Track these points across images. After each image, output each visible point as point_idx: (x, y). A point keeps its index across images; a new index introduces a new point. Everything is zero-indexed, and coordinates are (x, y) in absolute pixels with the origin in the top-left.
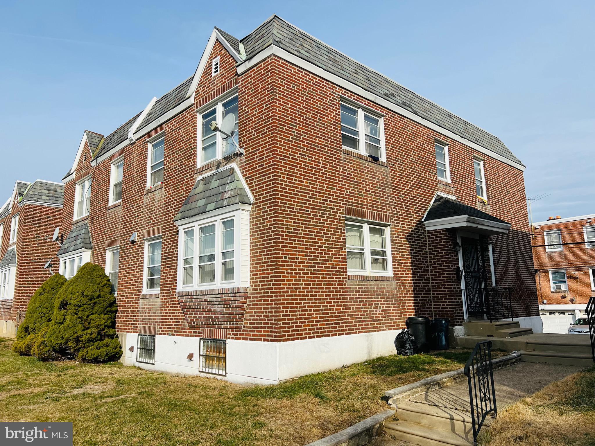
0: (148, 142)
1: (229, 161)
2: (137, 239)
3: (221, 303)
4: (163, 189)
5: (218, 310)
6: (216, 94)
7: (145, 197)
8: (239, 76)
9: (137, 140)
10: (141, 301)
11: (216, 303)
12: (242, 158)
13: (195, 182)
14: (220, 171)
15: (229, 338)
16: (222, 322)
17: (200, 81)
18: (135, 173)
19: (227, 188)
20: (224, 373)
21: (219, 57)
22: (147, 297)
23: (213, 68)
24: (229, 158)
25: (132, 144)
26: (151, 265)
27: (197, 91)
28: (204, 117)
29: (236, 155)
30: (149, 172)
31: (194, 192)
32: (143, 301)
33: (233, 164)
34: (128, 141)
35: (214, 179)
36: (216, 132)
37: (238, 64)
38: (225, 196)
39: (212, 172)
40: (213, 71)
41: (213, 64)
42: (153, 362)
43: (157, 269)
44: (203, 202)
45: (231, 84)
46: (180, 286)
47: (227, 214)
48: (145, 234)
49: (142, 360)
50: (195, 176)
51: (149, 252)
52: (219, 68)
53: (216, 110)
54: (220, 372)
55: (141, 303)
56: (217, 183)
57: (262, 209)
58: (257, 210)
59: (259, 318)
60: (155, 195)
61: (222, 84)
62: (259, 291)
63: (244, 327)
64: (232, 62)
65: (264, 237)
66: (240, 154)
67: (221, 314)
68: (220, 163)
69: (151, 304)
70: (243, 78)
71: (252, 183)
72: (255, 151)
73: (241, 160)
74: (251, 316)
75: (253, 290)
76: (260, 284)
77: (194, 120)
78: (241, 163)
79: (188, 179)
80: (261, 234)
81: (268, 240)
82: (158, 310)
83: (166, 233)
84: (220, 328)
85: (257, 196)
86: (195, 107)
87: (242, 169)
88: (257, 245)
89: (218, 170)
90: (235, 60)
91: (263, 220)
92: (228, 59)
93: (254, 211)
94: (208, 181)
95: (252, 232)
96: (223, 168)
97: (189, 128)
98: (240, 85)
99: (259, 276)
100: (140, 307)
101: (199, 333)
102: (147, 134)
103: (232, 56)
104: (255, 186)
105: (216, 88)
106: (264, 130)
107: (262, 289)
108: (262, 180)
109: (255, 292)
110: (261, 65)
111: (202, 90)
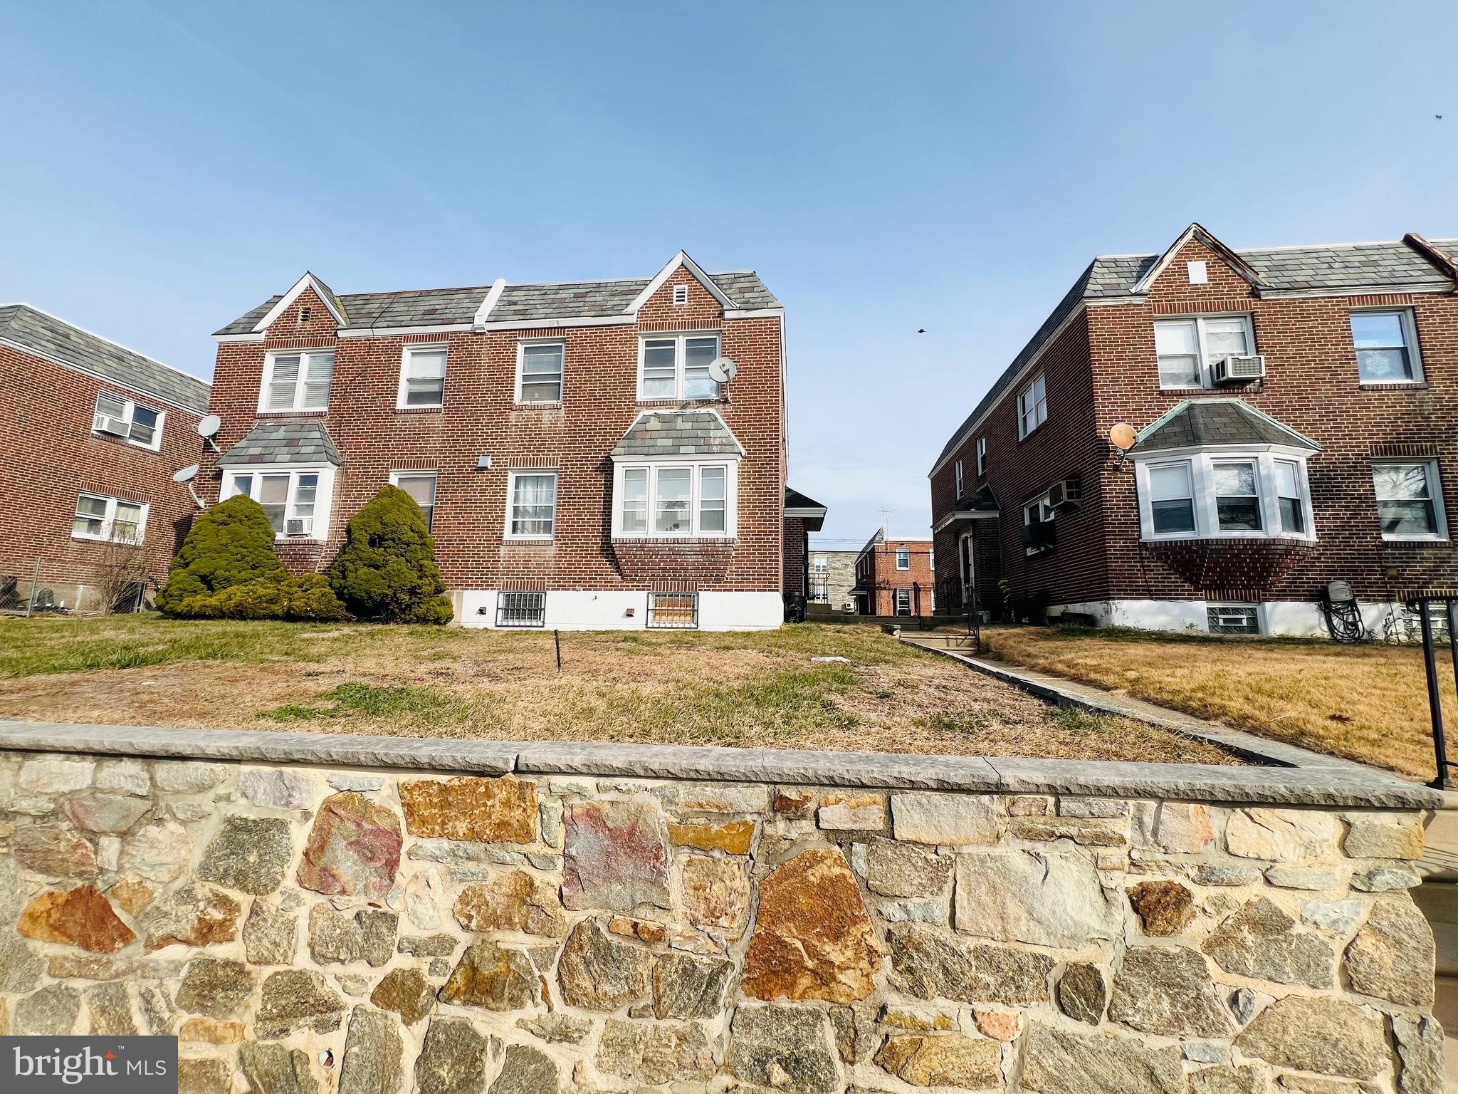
0: (519, 340)
1: (704, 405)
2: (492, 466)
3: (699, 553)
4: (562, 412)
5: (690, 560)
6: (681, 325)
7: (513, 414)
8: (724, 320)
9: (489, 331)
10: (502, 548)
11: (688, 553)
12: (727, 407)
13: (637, 415)
14: (689, 413)
15: (701, 590)
17: (649, 300)
18: (485, 375)
19: (712, 434)
20: (694, 626)
21: (686, 286)
22: (520, 543)
23: (675, 295)
24: (705, 402)
25: (477, 334)
26: (521, 504)
27: (641, 311)
28: (648, 344)
29: (718, 402)
30: (518, 382)
31: (642, 427)
32: (509, 548)
33: (712, 411)
34: (468, 327)
35: (680, 419)
36: (675, 368)
37: (725, 307)
38: (712, 441)
39: (672, 411)
40: (675, 298)
41: (675, 291)
42: (540, 624)
43: (530, 510)
44: (669, 442)
45: (709, 324)
46: (617, 532)
47: (713, 461)
48: (513, 462)
49: (511, 624)
50: (636, 409)
51: (517, 487)
52: (686, 298)
53: (673, 343)
54: (687, 626)
55: (503, 550)
56: (689, 426)
57: (758, 464)
58: (750, 465)
59: (751, 570)
60: (542, 414)
61: (692, 318)
62: (751, 544)
63: (727, 579)
64: (711, 301)
65: (760, 492)
66: (722, 402)
67: (694, 565)
68: (686, 403)
69: (533, 552)
70: (731, 324)
71: (743, 436)
72: (749, 404)
73: (725, 409)
74: (738, 568)
75: (742, 543)
76: (753, 537)
77: (633, 342)
78: (725, 412)
79: (621, 408)
80: (755, 489)
81: (766, 496)
82: (551, 561)
83: (570, 467)
84: (686, 580)
85: (750, 450)
86: (637, 327)
87: (727, 419)
88: (750, 499)
89: (684, 410)
90: (717, 300)
91: (758, 475)
92: (704, 295)
93: (745, 465)
94: (667, 419)
95: (742, 485)
96: (694, 410)
97: (624, 348)
98: (725, 330)
99: (751, 529)
100: (501, 555)
101: (643, 586)
102: (519, 330)
103: (710, 294)
104: (748, 439)
105: (682, 319)
106: (764, 387)
107: (756, 542)
108: (759, 435)
109: (745, 545)
110: (761, 322)
111: (651, 312)
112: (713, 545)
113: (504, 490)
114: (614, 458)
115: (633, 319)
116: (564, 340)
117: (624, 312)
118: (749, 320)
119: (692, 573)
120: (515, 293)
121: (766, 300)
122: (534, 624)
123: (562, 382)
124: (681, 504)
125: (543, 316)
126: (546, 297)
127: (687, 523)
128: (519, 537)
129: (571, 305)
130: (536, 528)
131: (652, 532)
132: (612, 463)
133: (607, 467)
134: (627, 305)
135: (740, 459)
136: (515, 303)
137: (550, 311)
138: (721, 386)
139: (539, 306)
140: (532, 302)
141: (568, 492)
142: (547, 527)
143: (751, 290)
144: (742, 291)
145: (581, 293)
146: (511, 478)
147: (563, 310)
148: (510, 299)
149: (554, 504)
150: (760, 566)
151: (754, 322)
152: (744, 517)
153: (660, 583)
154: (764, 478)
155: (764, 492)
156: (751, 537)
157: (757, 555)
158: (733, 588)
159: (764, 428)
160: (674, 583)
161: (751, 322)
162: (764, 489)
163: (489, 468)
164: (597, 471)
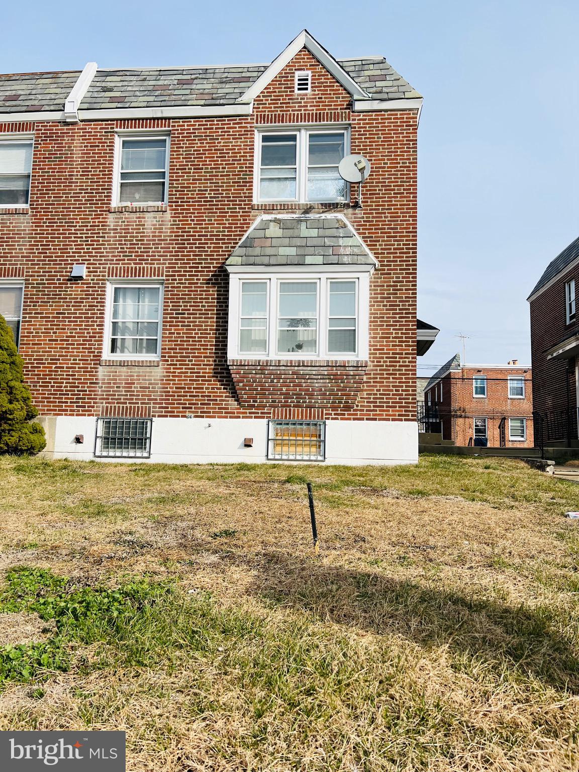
0: (116, 132)
1: (331, 210)
2: (87, 276)
3: (327, 377)
4: (168, 215)
5: (317, 385)
6: (304, 118)
7: (111, 216)
8: (353, 112)
9: (82, 121)
10: (100, 369)
11: (314, 377)
12: (357, 211)
13: (254, 220)
14: (312, 218)
15: (328, 419)
17: (266, 88)
18: (77, 172)
19: (341, 242)
20: (320, 458)
21: (309, 73)
22: (122, 364)
23: (297, 82)
24: (330, 206)
25: (66, 124)
26: (120, 320)
27: (258, 100)
28: (265, 139)
29: (347, 206)
30: (116, 181)
31: (260, 234)
32: (108, 369)
33: (340, 216)
34: (57, 116)
35: (303, 225)
36: (297, 166)
37: (356, 97)
38: (342, 251)
39: (295, 216)
40: (296, 87)
41: (296, 78)
42: (146, 455)
43: (130, 326)
44: (292, 251)
45: (337, 117)
46: (234, 353)
47: (343, 274)
48: (111, 272)
49: (111, 454)
50: (253, 213)
51: (116, 300)
52: (309, 86)
53: (294, 138)
54: (313, 458)
55: (102, 372)
56: (314, 233)
57: (393, 278)
58: (384, 278)
59: (385, 397)
60: (144, 218)
61: (317, 110)
62: (384, 368)
63: (357, 406)
64: (339, 90)
65: (396, 310)
66: (352, 207)
67: (321, 390)
68: (310, 207)
69: (135, 374)
70: (361, 117)
71: (376, 245)
72: (382, 209)
73: (355, 214)
74: (370, 394)
75: (374, 366)
76: (388, 360)
77: (249, 136)
78: (355, 218)
79: (236, 212)
80: (390, 305)
81: (402, 313)
82: (157, 384)
83: (177, 278)
84: (311, 407)
85: (384, 261)
86: (253, 119)
87: (357, 226)
88: (383, 318)
89: (307, 215)
90: (345, 89)
91: (393, 290)
92: (330, 82)
93: (378, 278)
94: (289, 225)
95: (374, 302)
96: (319, 215)
97: (239, 144)
98: (355, 124)
99: (385, 351)
100: (100, 377)
101: (262, 413)
102: (117, 120)
103: (338, 82)
104: (382, 249)
105: (305, 110)
106: (400, 190)
107: (390, 366)
108: (394, 245)
109: (378, 368)
110: (397, 115)
111: (270, 102)
112: (342, 368)
113: (102, 303)
114: (229, 269)
115: (249, 110)
116: (168, 133)
117: (239, 100)
118: (383, 113)
119: (318, 400)
120: (109, 79)
121: (401, 89)
122: (139, 454)
123: (167, 181)
124: (305, 322)
125: (145, 104)
126: (146, 83)
127: (313, 343)
128: (118, 357)
129: (176, 92)
130: (138, 346)
131: (274, 354)
132: (227, 275)
133: (221, 279)
134: (241, 94)
135: (372, 271)
136: (110, 90)
137: (152, 99)
138: (351, 187)
139: (138, 93)
140: (130, 88)
141: (176, 307)
142: (151, 346)
143: (383, 78)
144: (372, 79)
145: (187, 79)
146: (110, 289)
147: (167, 98)
148: (104, 84)
149: (159, 320)
150: (394, 392)
151: (388, 115)
152: (376, 338)
153: (282, 411)
154: (400, 294)
155: (400, 310)
156: (385, 359)
157: (391, 380)
158: (365, 417)
159: (400, 237)
160: (298, 410)
161: (384, 115)
162: (399, 306)
163: (84, 277)
164: (209, 284)
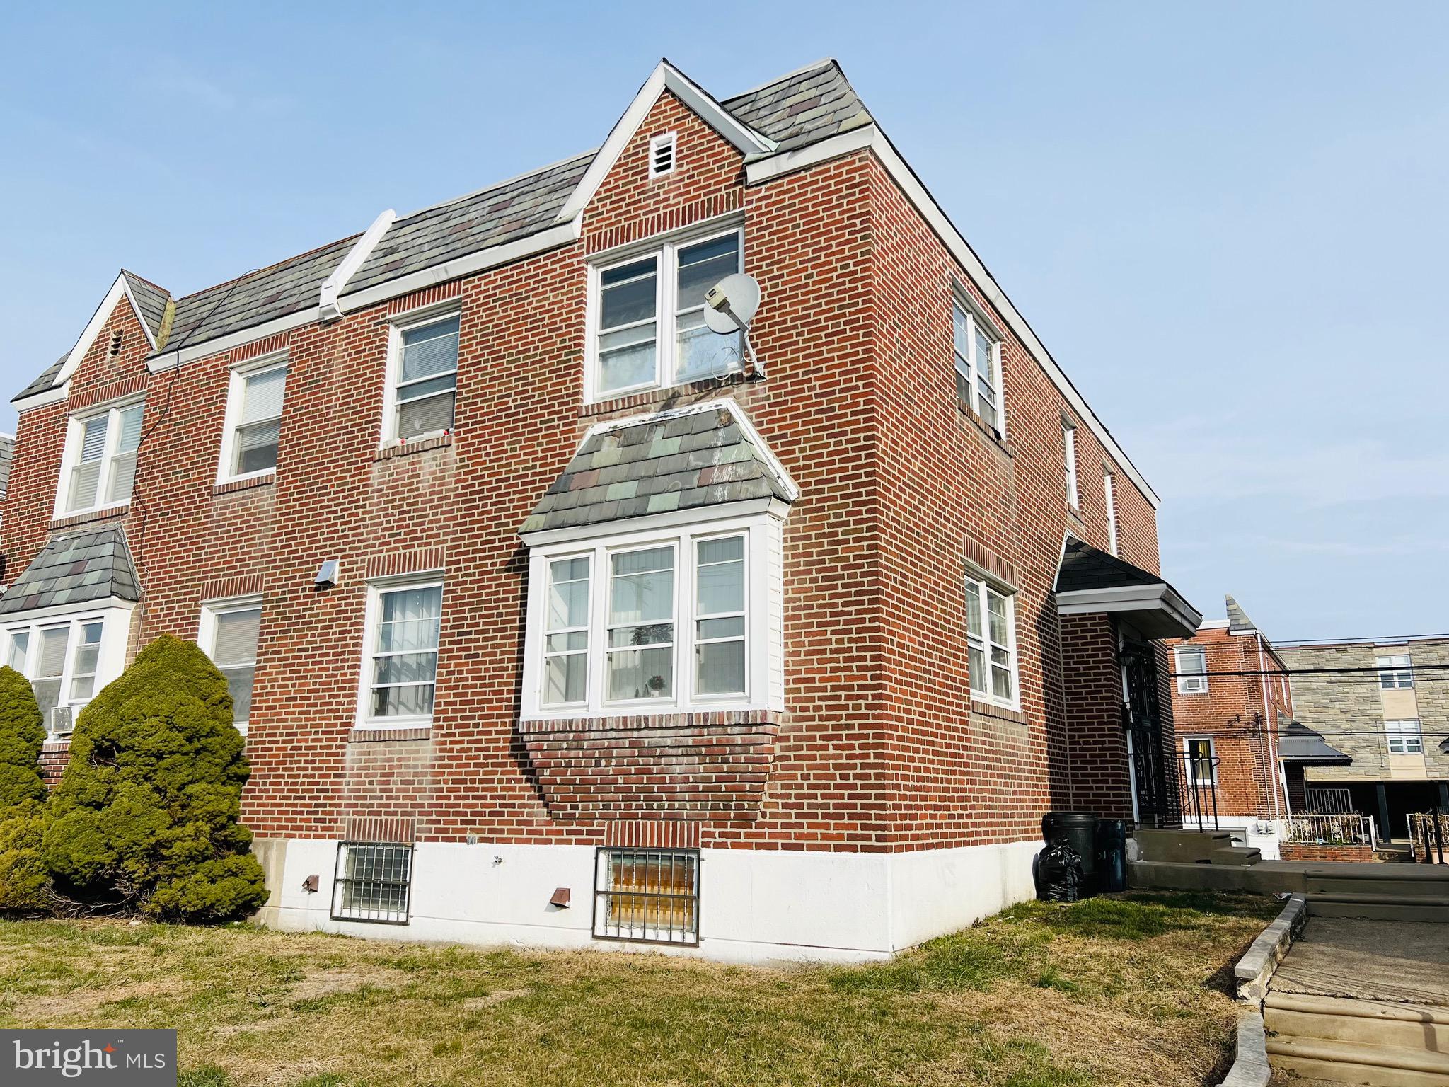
0: (390, 321)
1: (709, 392)
2: (341, 578)
3: (694, 750)
4: (453, 452)
5: (678, 769)
6: (664, 222)
7: (376, 467)
8: (748, 187)
9: (346, 314)
10: (350, 749)
11: (671, 751)
12: (757, 387)
13: (581, 437)
14: (677, 415)
15: (706, 845)
16: (684, 802)
17: (604, 184)
18: (336, 401)
19: (717, 457)
20: (690, 939)
23: (653, 158)
24: (707, 386)
25: (328, 323)
27: (590, 211)
28: (607, 278)
30: (390, 401)
31: (586, 462)
32: (360, 747)
33: (726, 402)
34: (312, 315)
35: (660, 431)
36: (657, 318)
37: (750, 157)
38: (715, 476)
40: (653, 167)
41: (653, 151)
42: (402, 917)
43: (410, 663)
44: (631, 489)
45: (719, 206)
46: (532, 707)
47: (719, 524)
48: (373, 567)
49: (355, 914)
50: (581, 423)
51: (387, 615)
52: (673, 161)
53: (651, 265)
54: (676, 937)
55: (353, 753)
56: (674, 445)
57: (828, 517)
58: (811, 519)
59: (819, 792)
60: (419, 462)
61: (685, 201)
62: (817, 722)
63: (764, 815)
64: (723, 152)
65: (836, 587)
66: (749, 379)
67: (686, 781)
68: (673, 396)
69: (396, 756)
70: (763, 194)
71: (793, 451)
72: (804, 373)
73: (753, 393)
74: (789, 787)
75: (796, 719)
76: (823, 704)
77: (575, 280)
78: (754, 401)
79: (553, 427)
80: (824, 579)
81: (849, 594)
82: (425, 774)
83: (462, 565)
84: (675, 819)
85: (809, 484)
86: (581, 247)
87: (758, 416)
88: (811, 607)
89: (670, 412)
90: (734, 148)
91: (830, 543)
92: (709, 142)
93: (799, 521)
94: (634, 438)
95: (793, 574)
96: (690, 408)
97: (560, 298)
98: (751, 210)
99: (817, 684)
100: (347, 765)
101: (589, 832)
102: (390, 300)
103: (721, 137)
104: (805, 458)
105: (665, 207)
106: (838, 325)
107: (829, 718)
108: (828, 445)
109: (804, 724)
110: (828, 170)
111: (609, 207)
112: (720, 730)
113: (358, 625)
114: (530, 540)
115: (575, 230)
116: (457, 305)
117: (557, 220)
118: (803, 174)
120: (402, 232)
121: (839, 115)
122: (393, 917)
123: (456, 390)
124: (662, 632)
125: (425, 264)
126: (445, 225)
128: (390, 722)
129: (478, 229)
131: (599, 703)
132: (527, 551)
133: (520, 563)
134: (562, 207)
135: (784, 509)
136: (394, 251)
137: (439, 251)
138: (743, 343)
139: (425, 247)
140: (419, 241)
141: (458, 622)
142: (429, 699)
143: (815, 103)
144: (794, 111)
145: (506, 201)
146: (373, 598)
148: (390, 244)
149: (437, 648)
150: (839, 781)
151: (812, 176)
152: (798, 653)
153: (624, 826)
154: (844, 550)
155: (844, 586)
156: (817, 703)
157: (831, 751)
158: (780, 842)
159: (840, 425)
160: (652, 825)
161: (805, 178)
162: (842, 578)
163: (336, 582)
164: (508, 570)
